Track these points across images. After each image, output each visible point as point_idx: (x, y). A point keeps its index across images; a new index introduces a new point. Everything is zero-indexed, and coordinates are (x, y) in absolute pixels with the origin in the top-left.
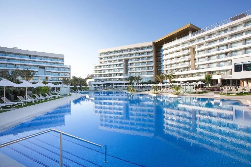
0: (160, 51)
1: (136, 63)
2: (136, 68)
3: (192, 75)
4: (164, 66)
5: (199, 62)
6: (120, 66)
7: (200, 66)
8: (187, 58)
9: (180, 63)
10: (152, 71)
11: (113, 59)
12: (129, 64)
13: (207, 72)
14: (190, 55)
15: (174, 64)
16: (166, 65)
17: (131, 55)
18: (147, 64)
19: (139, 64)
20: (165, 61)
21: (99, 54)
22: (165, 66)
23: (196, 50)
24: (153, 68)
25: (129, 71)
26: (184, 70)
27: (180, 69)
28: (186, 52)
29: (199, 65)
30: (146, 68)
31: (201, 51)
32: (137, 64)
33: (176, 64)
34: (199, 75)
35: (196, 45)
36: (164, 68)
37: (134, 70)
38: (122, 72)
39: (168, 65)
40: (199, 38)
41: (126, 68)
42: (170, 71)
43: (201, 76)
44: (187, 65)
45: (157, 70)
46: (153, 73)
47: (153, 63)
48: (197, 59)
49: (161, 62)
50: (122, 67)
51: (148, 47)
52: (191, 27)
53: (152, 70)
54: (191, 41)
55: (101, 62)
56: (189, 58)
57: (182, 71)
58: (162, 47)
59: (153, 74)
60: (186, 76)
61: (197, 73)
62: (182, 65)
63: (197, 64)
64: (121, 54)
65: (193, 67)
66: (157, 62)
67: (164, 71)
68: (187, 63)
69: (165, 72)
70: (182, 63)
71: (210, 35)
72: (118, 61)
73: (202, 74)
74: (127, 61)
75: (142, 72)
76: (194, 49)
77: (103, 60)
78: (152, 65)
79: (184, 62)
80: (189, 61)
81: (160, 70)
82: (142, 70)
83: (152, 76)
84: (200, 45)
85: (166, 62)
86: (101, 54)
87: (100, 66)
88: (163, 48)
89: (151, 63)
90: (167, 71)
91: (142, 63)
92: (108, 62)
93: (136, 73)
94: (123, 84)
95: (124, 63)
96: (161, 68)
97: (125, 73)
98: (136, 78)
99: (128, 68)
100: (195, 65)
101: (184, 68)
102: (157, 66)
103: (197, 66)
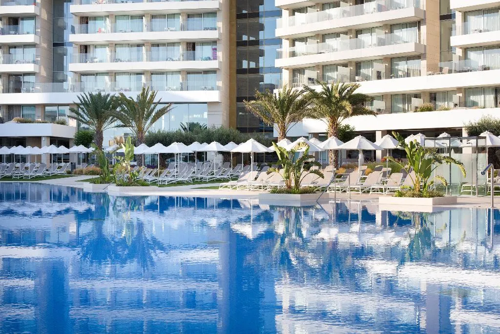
1: (117, 17)
2: (114, 46)
3: (433, 99)
4: (278, 41)
5: (465, 31)
6: (16, 32)
7: (472, 55)
9: (370, 30)
10: (214, 71)
12: (71, 21)
15: (337, 35)
16: (293, 41)
18: (183, 28)
19: (137, 22)
20: (285, 13)
22: (286, 43)
24: (220, 54)
25: (73, 65)
26: (391, 73)
27: (369, 63)
29: (466, 49)
30: (180, 50)
32: (121, 23)
33: (346, 33)
34: (465, 104)
36: (279, 55)
37: (101, 61)
38: (29, 68)
39: (303, 39)
41: (55, 45)
42: (313, 74)
43: (474, 104)
45: (240, 63)
46: (220, 84)
47: (220, 24)
48: (459, 17)
49: (263, 20)
50: (30, 38)
53: (213, 64)
56: (417, 9)
57: (379, 77)
59: (218, 88)
60: (401, 106)
61: (459, 90)
62: (381, 43)
63: (457, 40)
65: (434, 53)
66: (240, 16)
67: (279, 70)
68: (402, 34)
69: (286, 75)
70: (382, 34)
73: (479, 99)
75: (153, 73)
78: (213, 35)
79: (391, 27)
80: (417, 24)
81: (253, 65)
82: (150, 59)
83: (214, 96)
85: (294, 24)
89: (207, 21)
90: (296, 71)
91: (154, 16)
93: (113, 74)
94: (36, 141)
95: (44, 15)
96: (262, 54)
97: (44, 73)
98: (130, 103)
99: (62, 45)
100: (446, 50)
101: (392, 60)
102: (240, 43)
103: (459, 52)
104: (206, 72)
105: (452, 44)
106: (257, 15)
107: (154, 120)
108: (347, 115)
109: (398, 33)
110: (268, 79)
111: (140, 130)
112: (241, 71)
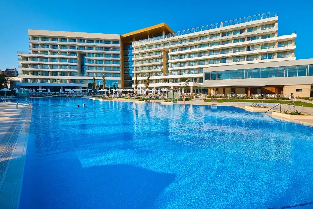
0: (128, 50)
1: (97, 60)
2: (97, 67)
4: (133, 67)
5: (171, 67)
6: (73, 62)
7: (173, 72)
8: (159, 62)
9: (152, 66)
10: (119, 73)
11: (58, 49)
12: (86, 61)
13: (179, 78)
14: (163, 59)
15: (145, 67)
18: (113, 64)
19: (101, 62)
20: (134, 62)
21: (31, 37)
22: (135, 68)
23: (169, 54)
24: (121, 70)
25: (87, 71)
26: (156, 75)
27: (152, 73)
28: (159, 55)
29: (171, 71)
30: (112, 68)
31: (175, 56)
32: (98, 62)
33: (147, 66)
35: (170, 48)
36: (133, 70)
37: (94, 70)
38: (76, 71)
39: (139, 67)
40: (173, 42)
41: (82, 66)
42: (141, 75)
44: (160, 69)
45: (124, 72)
46: (121, 76)
47: (120, 63)
48: (170, 64)
50: (76, 64)
51: (115, 42)
52: (165, 28)
54: (165, 44)
55: (35, 52)
56: (162, 62)
57: (154, 76)
58: (131, 44)
62: (154, 69)
63: (170, 69)
65: (165, 71)
66: (124, 62)
67: (133, 74)
68: (159, 67)
69: (135, 75)
70: (155, 67)
71: (182, 40)
72: (68, 53)
74: (82, 55)
75: (106, 73)
76: (168, 52)
77: (39, 49)
78: (119, 65)
79: (156, 65)
80: (161, 65)
81: (127, 72)
82: (105, 70)
83: (120, 79)
84: (173, 50)
85: (136, 64)
86: (35, 38)
88: (133, 46)
89: (118, 62)
90: (137, 74)
91: (105, 61)
92: (49, 52)
93: (96, 73)
95: (79, 59)
96: (129, 70)
97: (79, 72)
99: (83, 66)
100: (167, 71)
101: (156, 72)
102: (124, 67)
103: (170, 71)
105: (169, 69)
106: (128, 62)
110: (131, 75)
112: (125, 73)
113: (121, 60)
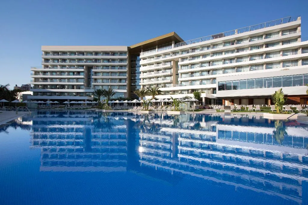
0: (135, 61)
1: (103, 72)
2: (103, 79)
3: (174, 92)
4: (140, 79)
5: (181, 77)
6: (79, 75)
7: (183, 83)
8: (168, 72)
9: (161, 77)
11: (68, 63)
12: (92, 73)
13: (190, 90)
14: (172, 69)
15: (153, 78)
16: (143, 79)
17: (96, 60)
18: (119, 76)
19: (108, 74)
20: (142, 73)
21: (43, 53)
22: (142, 79)
23: (179, 63)
24: (127, 82)
25: (93, 84)
26: (165, 86)
27: (160, 84)
28: (168, 65)
29: (181, 82)
30: (118, 80)
31: (184, 65)
32: (104, 74)
33: (155, 77)
34: (181, 93)
35: (180, 58)
36: (140, 82)
37: (100, 83)
38: (82, 83)
40: (183, 51)
41: (88, 79)
42: (148, 87)
43: (183, 93)
44: (168, 80)
45: (131, 84)
46: (127, 88)
47: (127, 75)
48: (180, 74)
49: (137, 75)
50: (83, 77)
51: (121, 53)
52: (175, 37)
53: (125, 84)
54: (175, 53)
55: (47, 66)
56: (171, 72)
57: (162, 87)
58: (139, 55)
59: (126, 89)
60: (167, 94)
61: (180, 90)
62: (163, 80)
63: (180, 79)
64: (81, 57)
65: (174, 82)
66: (131, 73)
67: (140, 85)
68: (168, 78)
69: (142, 87)
70: (163, 78)
71: (194, 49)
72: (76, 66)
73: (184, 92)
74: (89, 68)
75: (112, 85)
76: (178, 61)
77: (51, 63)
78: (126, 77)
79: (165, 76)
80: (171, 76)
81: (134, 84)
82: (111, 82)
83: (125, 91)
84: (183, 59)
85: (144, 75)
86: (47, 53)
87: (45, 73)
88: (141, 57)
89: (124, 74)
90: (144, 86)
91: (112, 73)
92: (59, 66)
93: (102, 86)
94: (84, 100)
95: (86, 72)
96: (136, 82)
97: (86, 85)
98: (106, 92)
99: (90, 79)
100: (177, 82)
101: (165, 83)
102: (132, 80)
103: (180, 82)
104: (124, 85)
105: (178, 80)
106: (135, 73)
107: (112, 96)
108: (157, 95)
109: (167, 78)
110: (138, 87)
111: (109, 98)
112: (131, 86)
113: (128, 72)
